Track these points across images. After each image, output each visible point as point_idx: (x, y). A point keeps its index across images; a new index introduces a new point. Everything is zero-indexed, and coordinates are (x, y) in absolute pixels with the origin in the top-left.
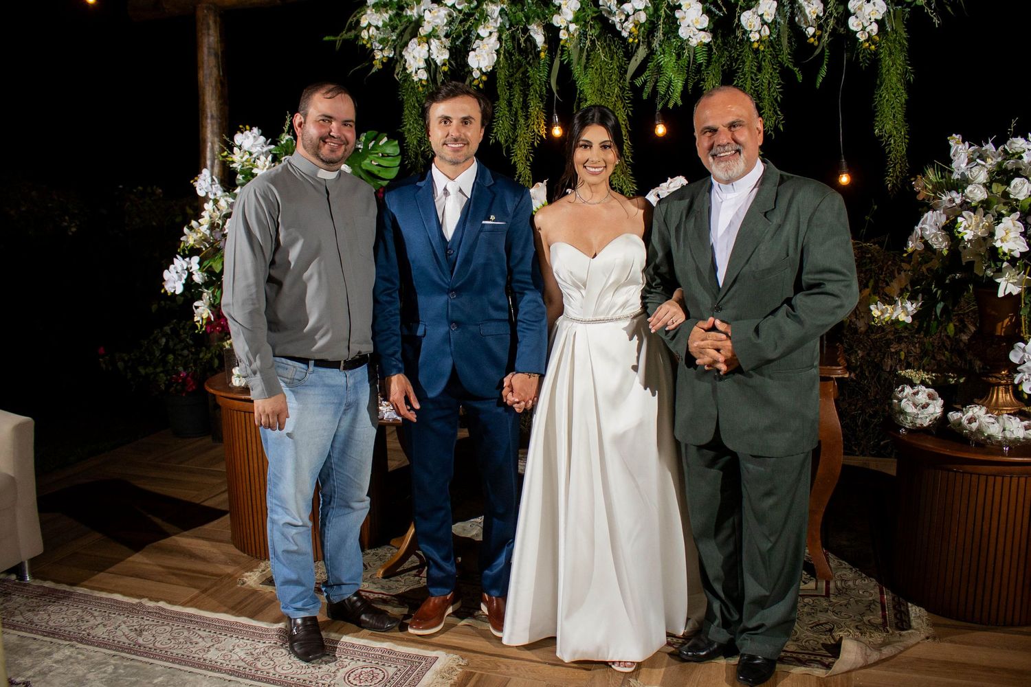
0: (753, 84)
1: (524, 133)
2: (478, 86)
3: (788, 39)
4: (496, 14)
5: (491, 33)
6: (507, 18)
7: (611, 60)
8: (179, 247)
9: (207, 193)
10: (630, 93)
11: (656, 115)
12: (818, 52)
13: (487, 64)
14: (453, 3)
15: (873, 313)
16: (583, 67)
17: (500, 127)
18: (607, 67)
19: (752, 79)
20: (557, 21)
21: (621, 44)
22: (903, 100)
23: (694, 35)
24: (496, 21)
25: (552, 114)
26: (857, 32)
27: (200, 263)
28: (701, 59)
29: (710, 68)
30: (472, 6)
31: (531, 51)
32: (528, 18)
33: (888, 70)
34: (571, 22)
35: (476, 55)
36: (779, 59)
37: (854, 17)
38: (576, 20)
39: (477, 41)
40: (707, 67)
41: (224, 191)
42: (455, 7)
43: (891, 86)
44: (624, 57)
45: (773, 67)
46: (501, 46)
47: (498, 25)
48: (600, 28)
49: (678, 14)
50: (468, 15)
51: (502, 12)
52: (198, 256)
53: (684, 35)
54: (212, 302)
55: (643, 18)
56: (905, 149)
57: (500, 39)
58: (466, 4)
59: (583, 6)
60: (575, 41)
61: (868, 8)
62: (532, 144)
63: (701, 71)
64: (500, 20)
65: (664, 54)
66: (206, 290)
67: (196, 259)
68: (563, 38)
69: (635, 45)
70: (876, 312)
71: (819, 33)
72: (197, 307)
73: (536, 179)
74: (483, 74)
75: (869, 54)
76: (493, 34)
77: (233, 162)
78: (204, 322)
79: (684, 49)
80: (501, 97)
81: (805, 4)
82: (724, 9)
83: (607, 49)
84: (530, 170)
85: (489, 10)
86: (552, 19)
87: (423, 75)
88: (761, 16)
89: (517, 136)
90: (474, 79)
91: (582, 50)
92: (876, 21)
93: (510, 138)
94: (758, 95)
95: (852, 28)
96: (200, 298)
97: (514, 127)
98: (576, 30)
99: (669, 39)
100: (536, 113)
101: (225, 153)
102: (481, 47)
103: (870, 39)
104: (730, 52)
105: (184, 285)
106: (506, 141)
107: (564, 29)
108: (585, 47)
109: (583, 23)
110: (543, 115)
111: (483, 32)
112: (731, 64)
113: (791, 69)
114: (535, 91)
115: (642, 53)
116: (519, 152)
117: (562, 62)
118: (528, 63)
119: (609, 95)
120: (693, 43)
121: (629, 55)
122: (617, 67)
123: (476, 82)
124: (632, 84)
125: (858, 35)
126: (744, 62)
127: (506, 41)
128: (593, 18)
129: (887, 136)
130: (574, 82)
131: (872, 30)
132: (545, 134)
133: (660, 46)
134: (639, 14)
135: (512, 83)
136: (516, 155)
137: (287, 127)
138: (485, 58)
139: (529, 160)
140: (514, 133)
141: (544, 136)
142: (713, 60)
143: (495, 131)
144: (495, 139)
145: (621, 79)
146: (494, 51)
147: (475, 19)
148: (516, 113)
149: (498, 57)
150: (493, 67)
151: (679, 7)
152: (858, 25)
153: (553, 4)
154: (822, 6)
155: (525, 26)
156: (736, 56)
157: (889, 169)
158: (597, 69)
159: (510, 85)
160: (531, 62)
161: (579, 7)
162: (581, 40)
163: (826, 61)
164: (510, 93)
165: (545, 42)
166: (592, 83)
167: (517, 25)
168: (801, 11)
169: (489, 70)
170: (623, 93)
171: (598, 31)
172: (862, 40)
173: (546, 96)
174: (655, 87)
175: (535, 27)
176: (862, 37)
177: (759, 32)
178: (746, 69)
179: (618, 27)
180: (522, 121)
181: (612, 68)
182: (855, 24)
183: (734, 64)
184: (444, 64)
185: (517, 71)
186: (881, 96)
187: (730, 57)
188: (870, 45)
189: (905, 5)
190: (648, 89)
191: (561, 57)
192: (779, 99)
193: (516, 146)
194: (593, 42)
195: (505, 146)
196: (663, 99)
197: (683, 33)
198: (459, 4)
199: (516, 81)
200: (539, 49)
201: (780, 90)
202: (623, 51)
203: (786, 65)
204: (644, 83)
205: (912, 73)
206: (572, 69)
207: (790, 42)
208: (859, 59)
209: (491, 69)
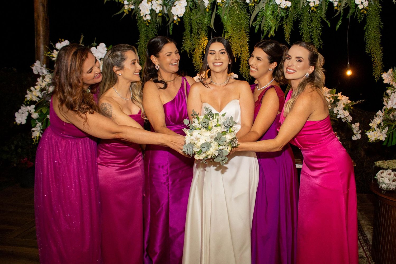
3: (326, 6)
8: (24, 100)
9: (39, 73)
10: (249, 30)
12: (338, 13)
13: (180, 14)
16: (227, 17)
17: (186, 44)
21: (245, 6)
22: (380, 37)
23: (283, 3)
27: (36, 109)
28: (283, 15)
29: (288, 19)
31: (201, 8)
35: (176, 9)
39: (177, 2)
40: (286, 19)
41: (48, 72)
44: (247, 12)
46: (188, 4)
52: (34, 105)
53: (278, 2)
54: (42, 128)
57: (187, 1)
60: (224, 4)
63: (283, 20)
65: (267, 11)
66: (38, 123)
67: (33, 106)
68: (219, 2)
69: (252, 7)
71: (340, 5)
72: (34, 131)
74: (178, 17)
77: (53, 57)
78: (38, 139)
79: (276, 10)
80: (187, 29)
83: (239, 9)
87: (149, 18)
89: (195, 48)
90: (174, 20)
91: (227, 8)
93: (191, 49)
95: (356, 3)
96: (35, 127)
97: (193, 44)
100: (203, 38)
101: (49, 53)
102: (178, 5)
103: (364, 8)
105: (26, 120)
112: (298, 17)
113: (325, 21)
116: (196, 56)
117: (216, 14)
120: (283, 6)
121: (249, 11)
123: (175, 22)
125: (359, 6)
127: (190, 2)
130: (222, 23)
131: (365, 4)
137: (81, 41)
140: (193, 46)
142: (290, 15)
143: (183, 46)
144: (184, 49)
146: (184, 7)
149: (186, 10)
152: (359, 2)
156: (300, 14)
159: (191, 24)
162: (226, 3)
163: (341, 18)
164: (191, 27)
165: (209, 4)
166: (231, 24)
169: (181, 16)
170: (245, 29)
172: (360, 9)
173: (208, 30)
177: (314, 2)
178: (305, 20)
181: (241, 17)
184: (160, 12)
186: (369, 35)
187: (297, 14)
188: (364, 11)
190: (257, 28)
191: (216, 11)
192: (321, 34)
193: (194, 53)
194: (233, 4)
195: (189, 53)
196: (264, 33)
200: (205, 7)
201: (321, 30)
202: (246, 9)
203: (323, 19)
204: (256, 25)
205: (382, 24)
206: (221, 17)
207: (325, 8)
208: (358, 18)
209: (183, 15)
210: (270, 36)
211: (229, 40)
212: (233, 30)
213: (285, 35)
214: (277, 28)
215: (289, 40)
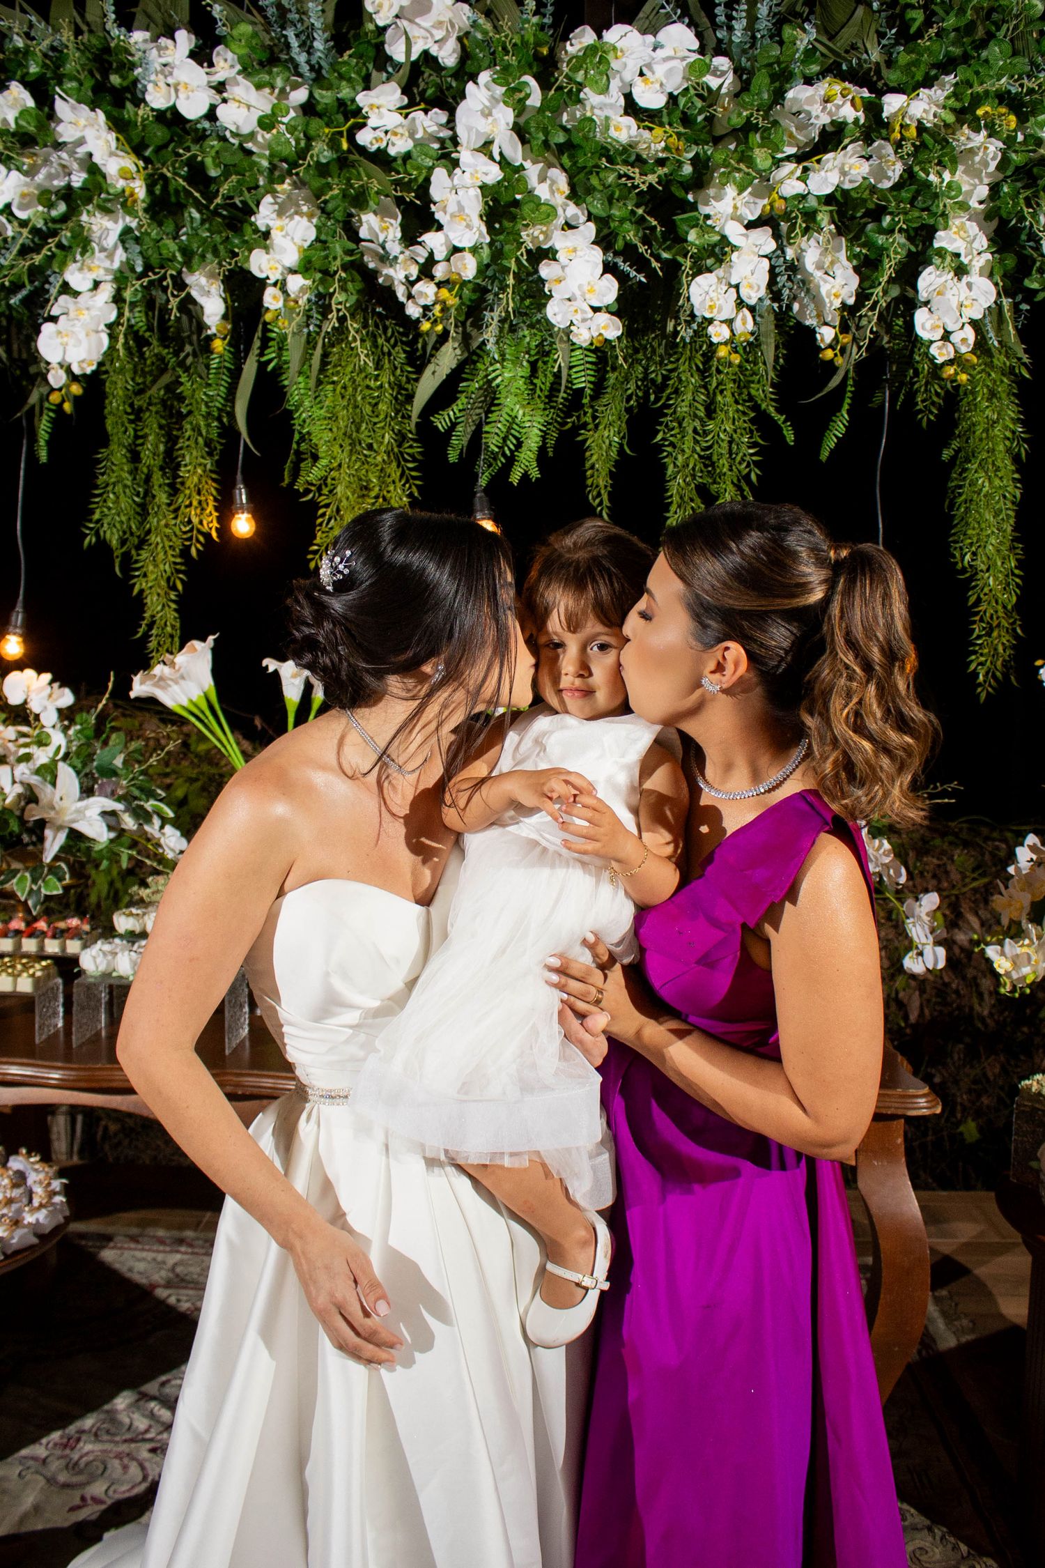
0: (696, 442)
1: (167, 526)
2: (60, 406)
3: (777, 347)
4: (112, 239)
5: (96, 284)
6: (138, 249)
7: (376, 369)
10: (417, 449)
11: (477, 501)
12: (835, 382)
13: (83, 356)
14: (7, 200)
15: (995, 965)
16: (312, 383)
17: (109, 509)
18: (367, 382)
19: (695, 431)
20: (260, 264)
21: (401, 334)
22: (1018, 496)
23: (584, 320)
24: (110, 256)
25: (233, 485)
26: (932, 342)
28: (582, 381)
29: (604, 401)
30: (54, 213)
31: (189, 337)
32: (187, 253)
33: (986, 430)
34: (293, 271)
35: (59, 333)
36: (753, 392)
37: (925, 309)
38: (305, 267)
39: (63, 299)
40: (595, 397)
42: (12, 214)
43: (993, 464)
44: (409, 364)
45: (738, 411)
46: (120, 315)
47: (116, 265)
48: (359, 292)
49: (546, 270)
50: (41, 236)
51: (126, 233)
53: (559, 318)
55: (468, 268)
56: (1014, 599)
57: (118, 299)
58: (40, 208)
59: (323, 237)
60: (298, 319)
61: (956, 292)
62: (185, 552)
63: (583, 405)
64: (120, 255)
65: (504, 360)
68: (272, 307)
69: (433, 339)
70: (1002, 965)
71: (846, 339)
73: (189, 632)
74: (73, 378)
75: (937, 394)
76: (102, 286)
79: (548, 354)
80: (116, 439)
81: (818, 274)
82: (655, 264)
83: (368, 344)
84: (175, 610)
85: (94, 228)
86: (248, 257)
88: (737, 287)
89: (149, 532)
90: (53, 390)
91: (310, 342)
92: (974, 324)
93: (132, 534)
94: (706, 466)
95: (919, 330)
97: (143, 511)
98: (303, 290)
99: (513, 329)
100: (196, 479)
102: (72, 314)
103: (957, 360)
104: (646, 369)
106: (123, 542)
107: (275, 284)
108: (318, 334)
109: (319, 276)
110: (211, 488)
111: (76, 276)
112: (647, 395)
113: (773, 416)
114: (196, 429)
115: (448, 358)
116: (151, 568)
117: (262, 366)
118: (181, 364)
119: (370, 447)
120: (582, 338)
121: (418, 362)
122: (389, 383)
123: (55, 398)
124: (425, 428)
125: (934, 350)
126: (677, 391)
127: (133, 305)
128: (345, 267)
129: (984, 567)
130: (289, 415)
131: (964, 340)
132: (217, 529)
133: (497, 343)
134: (463, 258)
135: (140, 410)
136: (145, 575)
138: (80, 341)
139: (174, 588)
140: (141, 523)
141: (214, 534)
142: (612, 381)
143: (96, 516)
144: (97, 534)
145: (396, 414)
146: (102, 327)
147: (60, 246)
148: (148, 479)
149: (112, 348)
150: (100, 364)
151: (549, 254)
152: (934, 328)
153: (252, 224)
154: (855, 281)
155: (180, 272)
156: (659, 379)
157: (979, 637)
158: (345, 387)
159: (137, 415)
160: (189, 360)
161: (313, 237)
162: (309, 317)
163: (848, 403)
164: (135, 431)
165: (225, 317)
166: (333, 417)
167: (162, 267)
168: (808, 291)
169: (88, 371)
170: (399, 446)
171: (353, 299)
172: (940, 360)
173: (221, 444)
174: (477, 435)
175: (203, 281)
176: (940, 353)
177: (729, 322)
178: (683, 409)
179: (401, 292)
180: (162, 498)
181: (381, 386)
182: (928, 326)
183: (652, 397)
185: (154, 382)
186: (973, 484)
187: (645, 378)
188: (956, 373)
189: (1019, 298)
190: (459, 440)
191: (261, 354)
192: (754, 477)
193: (144, 554)
194: (342, 320)
195: (118, 553)
196: (490, 466)
197: (556, 313)
198: (23, 207)
199: (150, 404)
200: (209, 332)
201: (755, 458)
202: (405, 352)
203: (764, 406)
204: (454, 425)
205: (1024, 440)
206: (286, 383)
207: (776, 359)
208: (917, 404)
209: (94, 367)
210: (515, 478)
211: (320, 495)
212: (341, 446)
213: (589, 473)
214: (551, 442)
215: (606, 502)
